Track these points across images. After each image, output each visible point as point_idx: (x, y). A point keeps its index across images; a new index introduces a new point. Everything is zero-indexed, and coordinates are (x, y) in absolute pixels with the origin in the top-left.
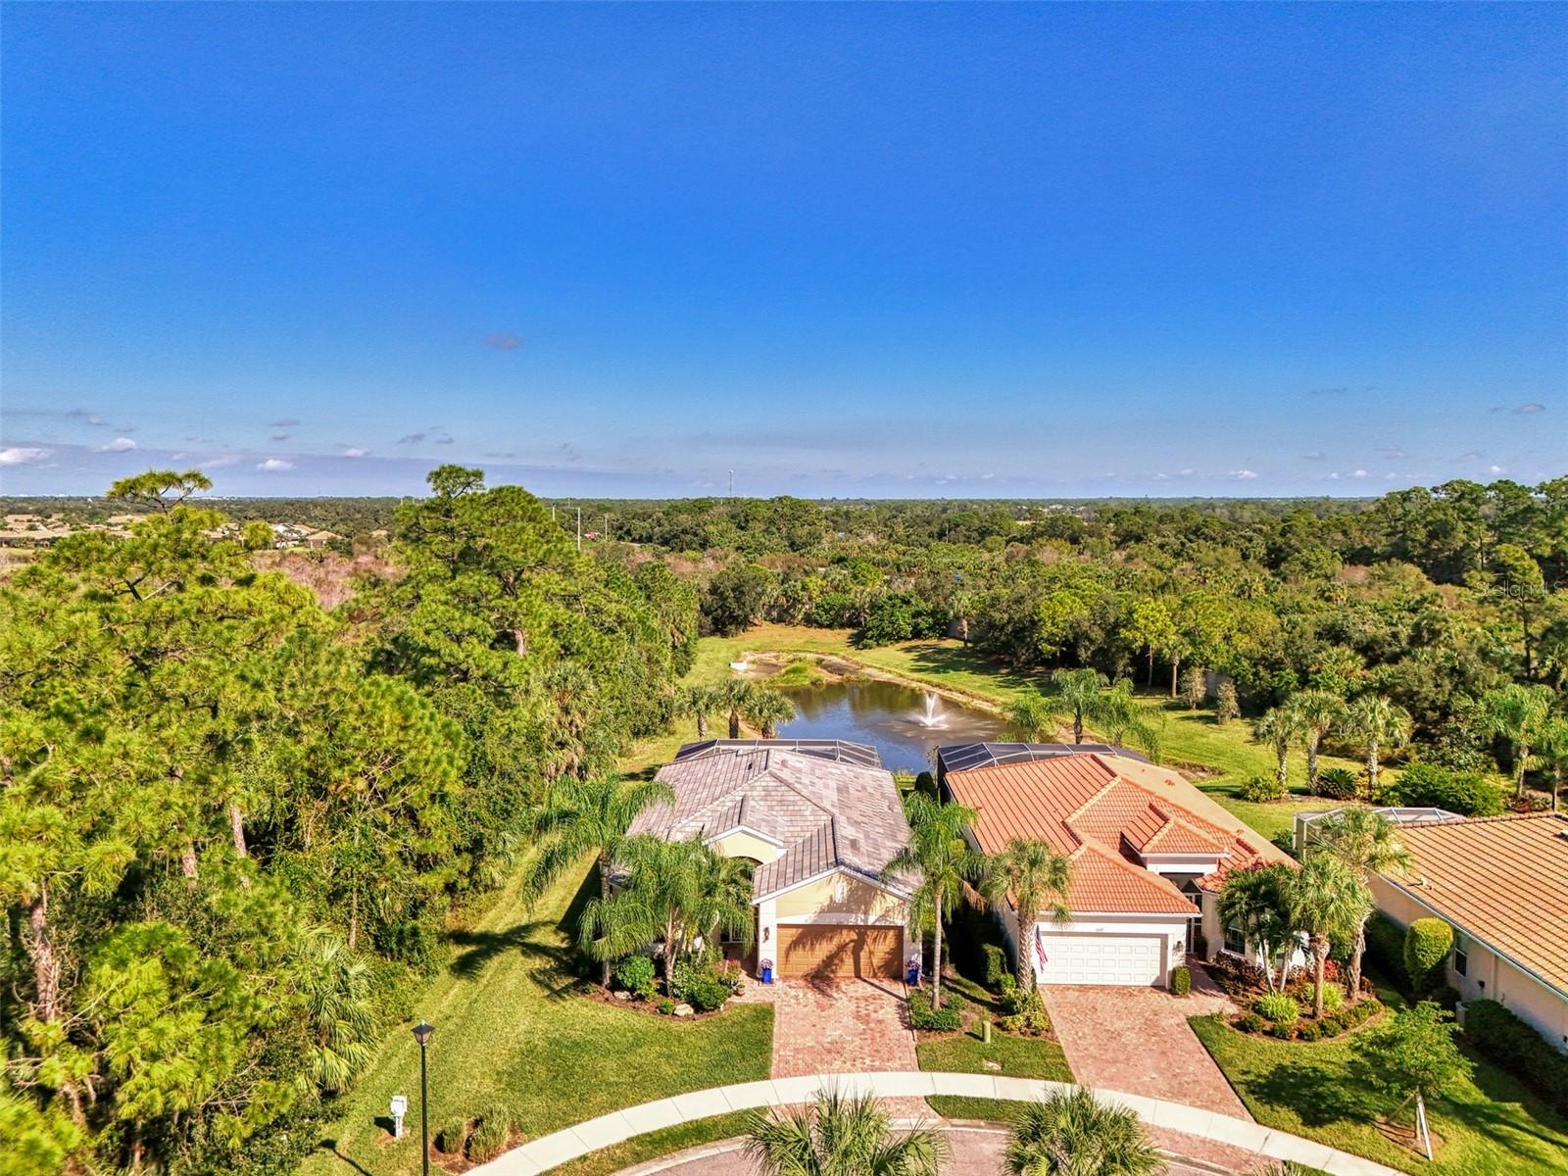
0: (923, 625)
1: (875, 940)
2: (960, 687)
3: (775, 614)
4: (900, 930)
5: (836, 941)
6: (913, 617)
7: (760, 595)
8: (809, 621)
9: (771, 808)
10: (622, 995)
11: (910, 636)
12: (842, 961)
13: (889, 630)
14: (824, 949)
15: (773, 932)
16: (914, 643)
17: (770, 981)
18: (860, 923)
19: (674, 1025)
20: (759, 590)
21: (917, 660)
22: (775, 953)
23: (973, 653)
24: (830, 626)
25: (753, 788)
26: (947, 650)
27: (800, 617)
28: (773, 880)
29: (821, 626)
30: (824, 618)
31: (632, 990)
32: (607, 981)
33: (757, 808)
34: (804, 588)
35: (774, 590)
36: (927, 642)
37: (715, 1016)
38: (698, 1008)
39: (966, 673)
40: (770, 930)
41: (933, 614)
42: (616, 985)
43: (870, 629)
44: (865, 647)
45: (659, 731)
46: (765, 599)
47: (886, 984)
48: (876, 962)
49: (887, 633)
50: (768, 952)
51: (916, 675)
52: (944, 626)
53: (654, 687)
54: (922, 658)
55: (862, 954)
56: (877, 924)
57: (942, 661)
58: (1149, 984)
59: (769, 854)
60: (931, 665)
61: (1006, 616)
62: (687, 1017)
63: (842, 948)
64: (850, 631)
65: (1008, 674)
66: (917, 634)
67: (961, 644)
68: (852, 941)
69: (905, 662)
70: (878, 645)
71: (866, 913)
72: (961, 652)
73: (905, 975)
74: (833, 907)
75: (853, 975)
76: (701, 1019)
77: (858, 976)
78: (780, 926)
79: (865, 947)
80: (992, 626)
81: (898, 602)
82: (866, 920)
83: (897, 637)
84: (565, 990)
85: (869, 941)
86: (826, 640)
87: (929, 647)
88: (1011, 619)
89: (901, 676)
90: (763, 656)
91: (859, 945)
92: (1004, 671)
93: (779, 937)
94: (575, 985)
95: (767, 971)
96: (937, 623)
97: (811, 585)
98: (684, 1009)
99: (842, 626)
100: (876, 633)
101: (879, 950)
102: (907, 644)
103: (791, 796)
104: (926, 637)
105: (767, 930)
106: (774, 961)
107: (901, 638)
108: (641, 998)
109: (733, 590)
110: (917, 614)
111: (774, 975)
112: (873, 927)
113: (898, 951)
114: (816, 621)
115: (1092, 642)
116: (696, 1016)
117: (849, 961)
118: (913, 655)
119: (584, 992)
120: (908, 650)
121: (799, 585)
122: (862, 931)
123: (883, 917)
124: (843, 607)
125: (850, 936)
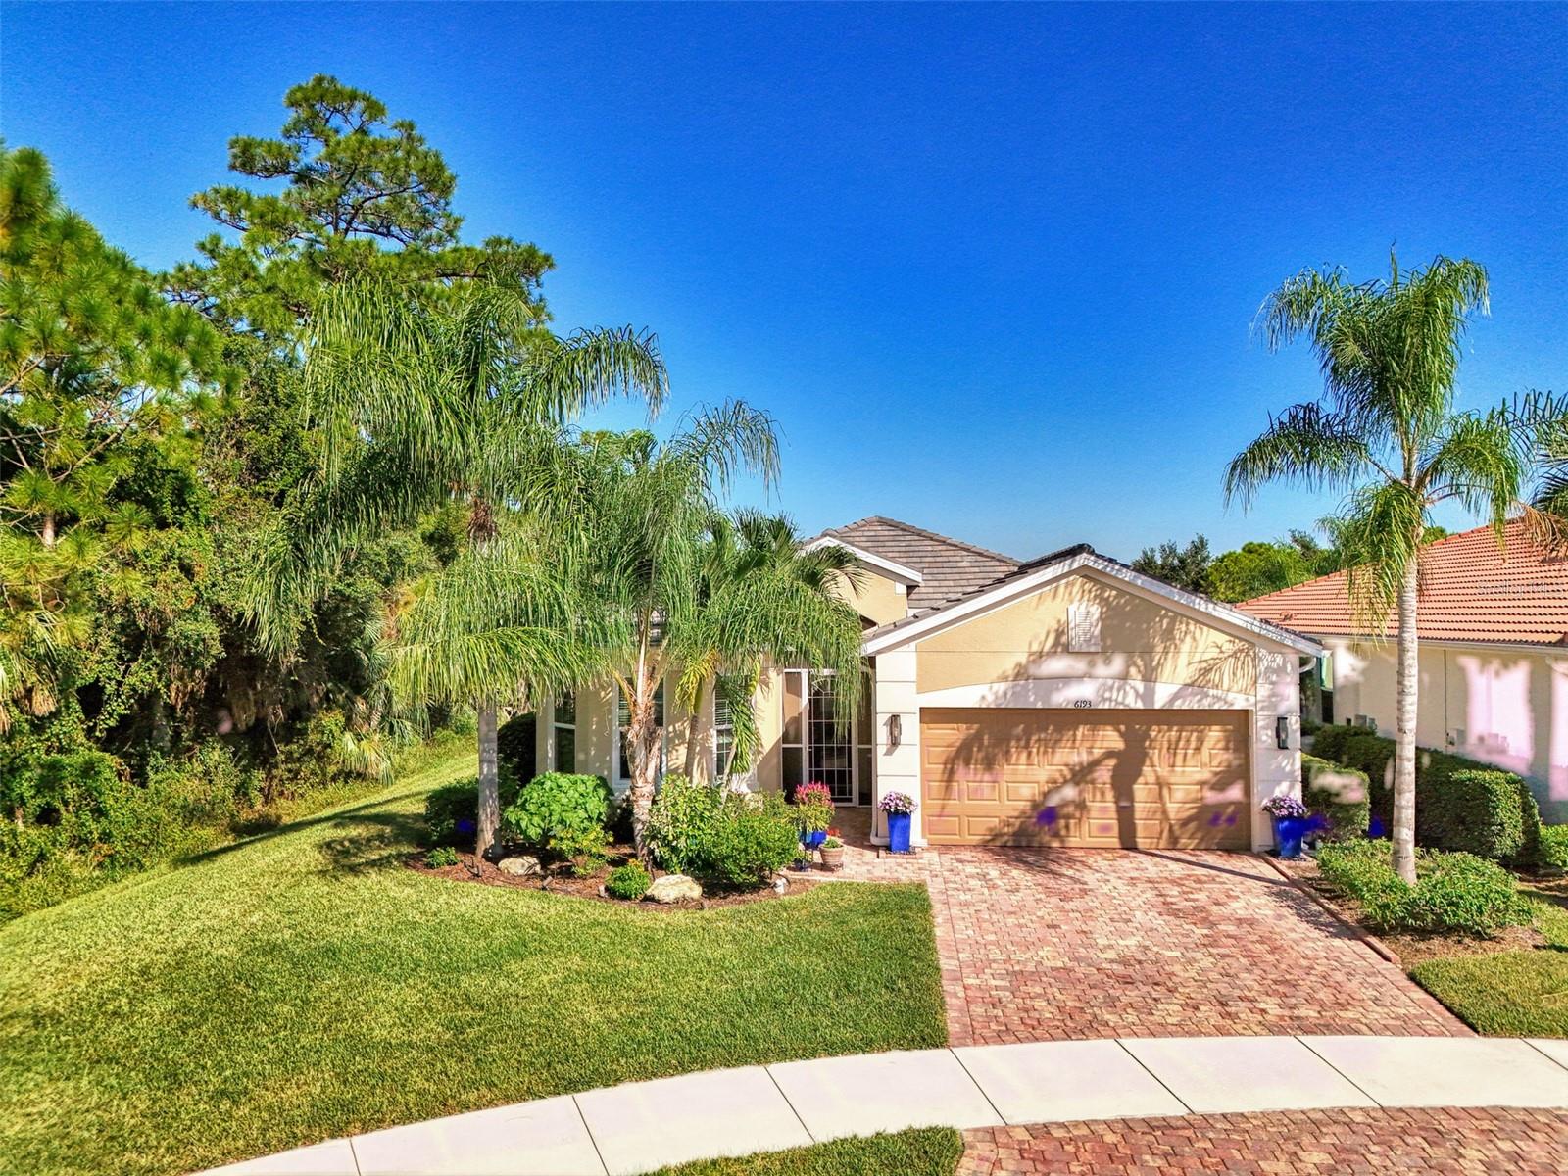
14: (1034, 771)
15: (911, 727)
17: (906, 848)
18: (1133, 702)
22: (917, 781)
28: (906, 612)
37: (759, 903)
40: (903, 721)
50: (899, 774)
55: (1140, 790)
62: (682, 903)
68: (1110, 754)
71: (1149, 677)
75: (1115, 842)
76: (720, 907)
78: (930, 715)
82: (1148, 695)
93: (926, 745)
94: (413, 856)
95: (899, 817)
105: (894, 720)
106: (917, 798)
111: (916, 837)
116: (706, 903)
119: (427, 865)
123: (1198, 684)
125: (1111, 739)
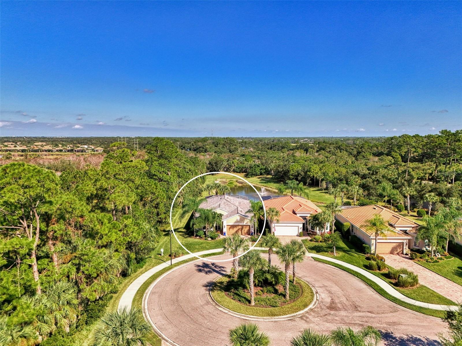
0: (263, 172)
2: (271, 186)
3: (225, 169)
4: (249, 226)
5: (238, 228)
6: (260, 170)
7: (222, 165)
8: (234, 171)
9: (225, 206)
10: (198, 237)
13: (254, 173)
14: (235, 229)
15: (226, 226)
16: (260, 176)
17: (225, 235)
19: (208, 241)
20: (221, 163)
23: (275, 179)
24: (239, 172)
25: (221, 202)
26: (268, 178)
27: (232, 170)
28: (226, 217)
29: (237, 172)
30: (238, 170)
31: (200, 236)
32: (195, 235)
33: (222, 206)
34: (233, 163)
35: (225, 163)
36: (264, 176)
37: (215, 240)
38: (212, 238)
39: (272, 183)
41: (265, 169)
42: (197, 236)
43: (249, 173)
44: (248, 177)
45: (199, 196)
46: (223, 166)
47: (247, 236)
48: (245, 232)
50: (225, 230)
51: (260, 184)
52: (268, 172)
53: (198, 185)
54: (262, 180)
57: (267, 181)
58: (296, 235)
59: (224, 213)
60: (264, 181)
61: (282, 169)
62: (210, 240)
63: (239, 229)
64: (244, 174)
66: (261, 174)
67: (272, 176)
69: (258, 181)
70: (252, 177)
71: (243, 223)
72: (272, 178)
73: (251, 234)
74: (237, 222)
76: (213, 241)
77: (242, 235)
78: (227, 225)
80: (279, 172)
81: (256, 166)
83: (256, 175)
84: (187, 237)
85: (244, 228)
87: (264, 177)
88: (283, 170)
89: (257, 184)
90: (222, 180)
91: (242, 229)
92: (281, 183)
93: (227, 227)
94: (189, 237)
95: (225, 233)
96: (266, 171)
97: (235, 162)
98: (210, 239)
99: (243, 172)
100: (251, 174)
101: (246, 230)
102: (259, 177)
103: (229, 203)
106: (226, 231)
107: (257, 175)
108: (202, 238)
109: (215, 163)
110: (261, 169)
111: (226, 234)
112: (245, 225)
113: (249, 230)
114: (236, 171)
115: (301, 175)
117: (240, 232)
119: (191, 237)
120: (259, 178)
121: (232, 162)
122: (243, 226)
123: (247, 223)
124: (243, 168)
125: (240, 227)
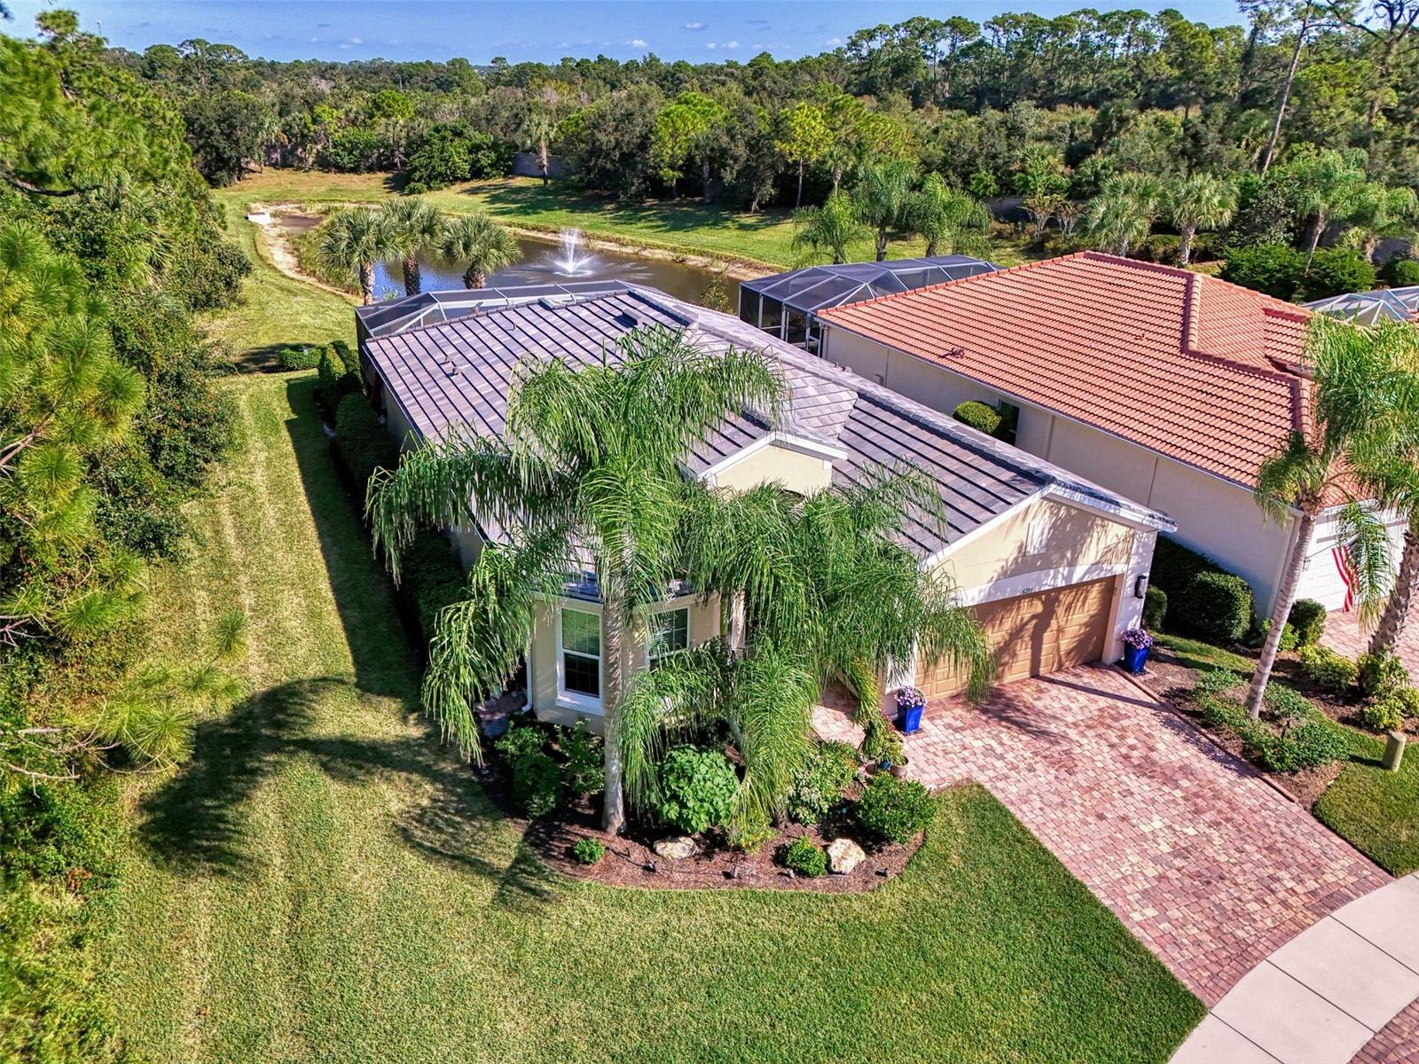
0: (485, 162)
1: (1069, 608)
2: (564, 228)
3: (276, 156)
4: (1115, 582)
5: (1010, 623)
6: (470, 152)
7: (256, 131)
8: (324, 164)
10: (677, 849)
11: (469, 176)
12: (1014, 655)
13: (442, 169)
16: (478, 183)
18: (1056, 584)
20: (254, 123)
21: (492, 202)
23: (561, 190)
24: (354, 170)
26: (522, 190)
29: (341, 169)
30: (346, 160)
32: (621, 821)
34: (314, 121)
35: (273, 128)
36: (491, 182)
38: (871, 838)
39: (564, 212)
41: (494, 147)
42: (650, 828)
44: (413, 191)
46: (262, 136)
47: (1089, 678)
48: (1065, 644)
49: (440, 174)
51: (501, 219)
54: (496, 199)
55: (1046, 636)
56: (1085, 579)
57: (524, 201)
60: (513, 206)
63: (1016, 633)
64: (382, 175)
65: (618, 210)
66: (477, 173)
67: (541, 182)
68: (1035, 617)
69: (476, 206)
70: (430, 188)
71: (1072, 564)
72: (542, 190)
73: (1114, 657)
75: (1028, 674)
77: (1038, 675)
79: (1054, 622)
80: (591, 152)
82: (1068, 576)
85: (1060, 610)
86: (354, 187)
87: (499, 187)
91: (1043, 621)
92: (609, 207)
96: (499, 158)
98: (845, 853)
100: (423, 173)
101: (1073, 623)
104: (488, 176)
107: (457, 179)
108: (721, 844)
110: (475, 149)
112: (1076, 587)
113: (1103, 618)
114: (335, 165)
115: (736, 160)
116: (877, 863)
117: (1024, 653)
118: (480, 198)
122: (1057, 596)
